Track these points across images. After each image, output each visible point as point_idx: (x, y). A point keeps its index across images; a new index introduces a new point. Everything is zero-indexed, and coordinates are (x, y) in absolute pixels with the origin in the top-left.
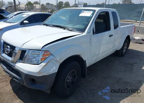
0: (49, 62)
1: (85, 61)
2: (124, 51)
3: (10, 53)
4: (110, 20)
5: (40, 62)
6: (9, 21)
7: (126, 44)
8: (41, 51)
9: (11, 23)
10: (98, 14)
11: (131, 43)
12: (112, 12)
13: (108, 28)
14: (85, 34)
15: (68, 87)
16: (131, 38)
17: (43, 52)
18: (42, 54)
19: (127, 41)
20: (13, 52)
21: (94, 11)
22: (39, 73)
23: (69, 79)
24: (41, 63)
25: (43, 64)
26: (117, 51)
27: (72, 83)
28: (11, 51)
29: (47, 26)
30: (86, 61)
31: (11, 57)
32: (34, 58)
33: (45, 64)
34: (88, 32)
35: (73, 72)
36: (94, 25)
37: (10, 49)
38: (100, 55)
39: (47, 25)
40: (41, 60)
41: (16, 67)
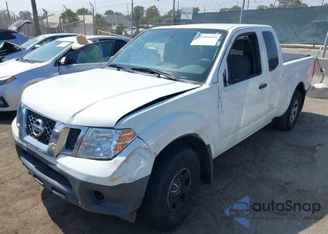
0: (132, 153)
1: (209, 146)
2: (293, 117)
3: (43, 134)
4: (259, 52)
5: (113, 155)
6: (29, 59)
7: (296, 102)
8: (113, 131)
9: (34, 62)
10: (233, 40)
11: (307, 99)
12: (263, 32)
13: (255, 70)
14: (206, 86)
15: (174, 206)
16: (306, 88)
17: (118, 131)
18: (118, 136)
19: (299, 94)
20: (50, 134)
21: (224, 33)
22: (111, 178)
23: (175, 187)
24: (115, 156)
25: (120, 159)
26: (276, 120)
27: (182, 197)
28: (45, 131)
29: (119, 70)
30: (212, 147)
31: (47, 144)
32: (99, 145)
33: (123, 158)
34: (213, 83)
35: (184, 172)
36: (225, 65)
37: (43, 126)
38: (240, 131)
39: (119, 68)
40: (115, 150)
41: (58, 165)
